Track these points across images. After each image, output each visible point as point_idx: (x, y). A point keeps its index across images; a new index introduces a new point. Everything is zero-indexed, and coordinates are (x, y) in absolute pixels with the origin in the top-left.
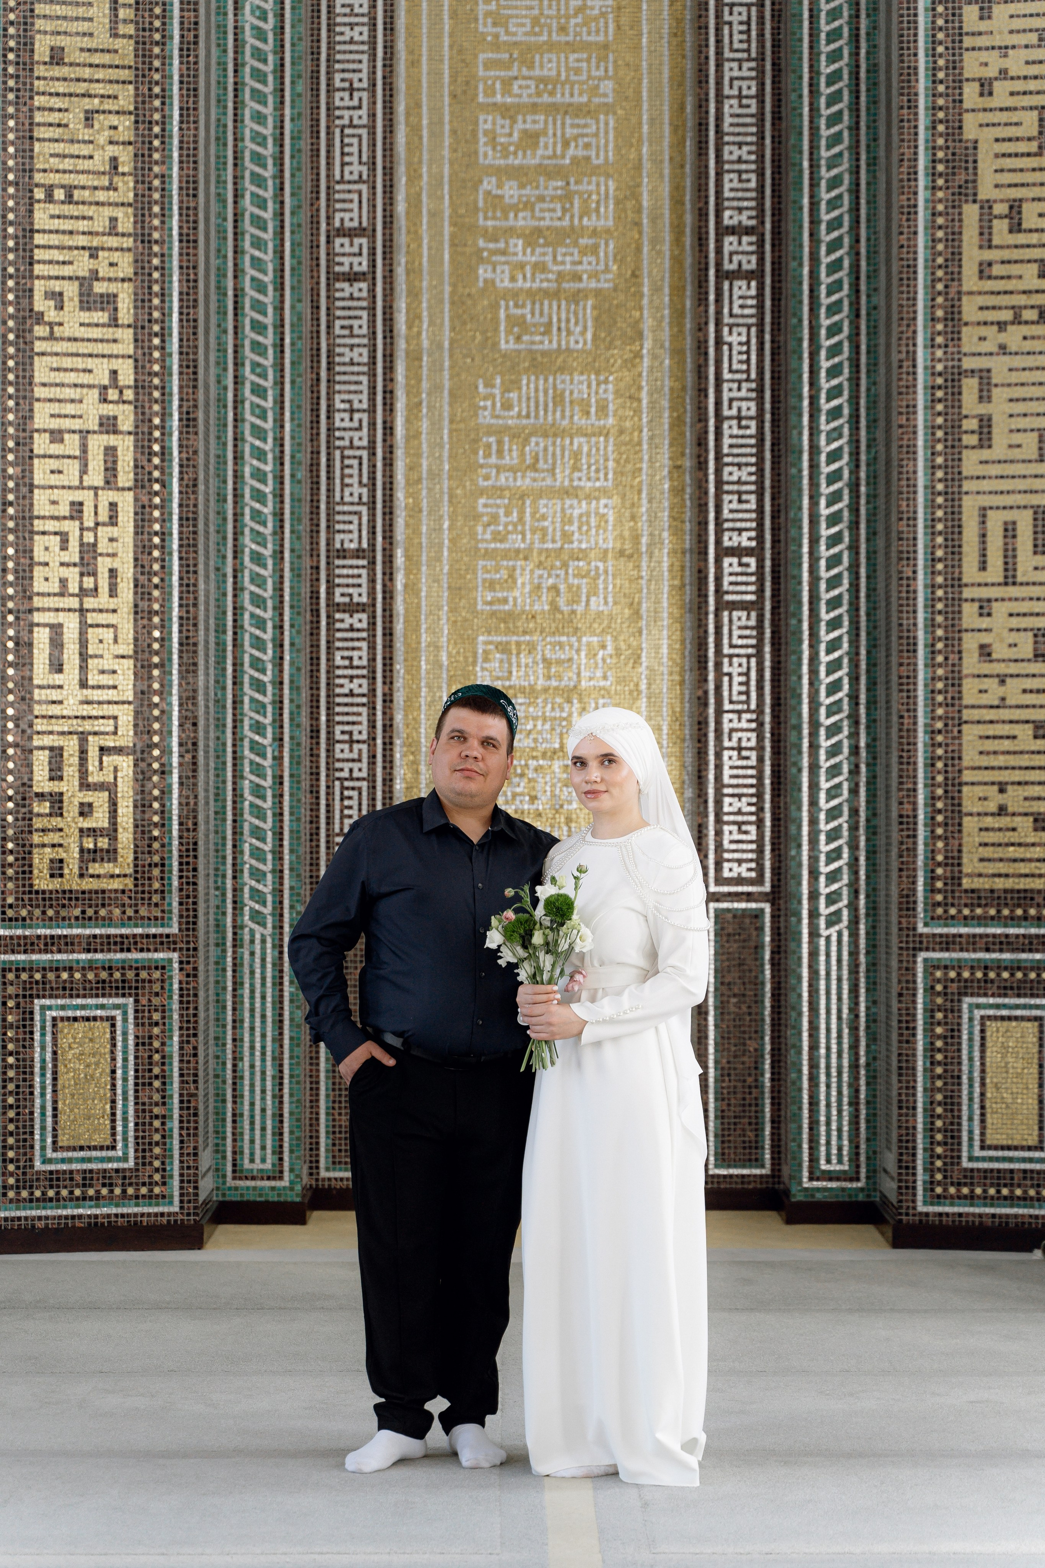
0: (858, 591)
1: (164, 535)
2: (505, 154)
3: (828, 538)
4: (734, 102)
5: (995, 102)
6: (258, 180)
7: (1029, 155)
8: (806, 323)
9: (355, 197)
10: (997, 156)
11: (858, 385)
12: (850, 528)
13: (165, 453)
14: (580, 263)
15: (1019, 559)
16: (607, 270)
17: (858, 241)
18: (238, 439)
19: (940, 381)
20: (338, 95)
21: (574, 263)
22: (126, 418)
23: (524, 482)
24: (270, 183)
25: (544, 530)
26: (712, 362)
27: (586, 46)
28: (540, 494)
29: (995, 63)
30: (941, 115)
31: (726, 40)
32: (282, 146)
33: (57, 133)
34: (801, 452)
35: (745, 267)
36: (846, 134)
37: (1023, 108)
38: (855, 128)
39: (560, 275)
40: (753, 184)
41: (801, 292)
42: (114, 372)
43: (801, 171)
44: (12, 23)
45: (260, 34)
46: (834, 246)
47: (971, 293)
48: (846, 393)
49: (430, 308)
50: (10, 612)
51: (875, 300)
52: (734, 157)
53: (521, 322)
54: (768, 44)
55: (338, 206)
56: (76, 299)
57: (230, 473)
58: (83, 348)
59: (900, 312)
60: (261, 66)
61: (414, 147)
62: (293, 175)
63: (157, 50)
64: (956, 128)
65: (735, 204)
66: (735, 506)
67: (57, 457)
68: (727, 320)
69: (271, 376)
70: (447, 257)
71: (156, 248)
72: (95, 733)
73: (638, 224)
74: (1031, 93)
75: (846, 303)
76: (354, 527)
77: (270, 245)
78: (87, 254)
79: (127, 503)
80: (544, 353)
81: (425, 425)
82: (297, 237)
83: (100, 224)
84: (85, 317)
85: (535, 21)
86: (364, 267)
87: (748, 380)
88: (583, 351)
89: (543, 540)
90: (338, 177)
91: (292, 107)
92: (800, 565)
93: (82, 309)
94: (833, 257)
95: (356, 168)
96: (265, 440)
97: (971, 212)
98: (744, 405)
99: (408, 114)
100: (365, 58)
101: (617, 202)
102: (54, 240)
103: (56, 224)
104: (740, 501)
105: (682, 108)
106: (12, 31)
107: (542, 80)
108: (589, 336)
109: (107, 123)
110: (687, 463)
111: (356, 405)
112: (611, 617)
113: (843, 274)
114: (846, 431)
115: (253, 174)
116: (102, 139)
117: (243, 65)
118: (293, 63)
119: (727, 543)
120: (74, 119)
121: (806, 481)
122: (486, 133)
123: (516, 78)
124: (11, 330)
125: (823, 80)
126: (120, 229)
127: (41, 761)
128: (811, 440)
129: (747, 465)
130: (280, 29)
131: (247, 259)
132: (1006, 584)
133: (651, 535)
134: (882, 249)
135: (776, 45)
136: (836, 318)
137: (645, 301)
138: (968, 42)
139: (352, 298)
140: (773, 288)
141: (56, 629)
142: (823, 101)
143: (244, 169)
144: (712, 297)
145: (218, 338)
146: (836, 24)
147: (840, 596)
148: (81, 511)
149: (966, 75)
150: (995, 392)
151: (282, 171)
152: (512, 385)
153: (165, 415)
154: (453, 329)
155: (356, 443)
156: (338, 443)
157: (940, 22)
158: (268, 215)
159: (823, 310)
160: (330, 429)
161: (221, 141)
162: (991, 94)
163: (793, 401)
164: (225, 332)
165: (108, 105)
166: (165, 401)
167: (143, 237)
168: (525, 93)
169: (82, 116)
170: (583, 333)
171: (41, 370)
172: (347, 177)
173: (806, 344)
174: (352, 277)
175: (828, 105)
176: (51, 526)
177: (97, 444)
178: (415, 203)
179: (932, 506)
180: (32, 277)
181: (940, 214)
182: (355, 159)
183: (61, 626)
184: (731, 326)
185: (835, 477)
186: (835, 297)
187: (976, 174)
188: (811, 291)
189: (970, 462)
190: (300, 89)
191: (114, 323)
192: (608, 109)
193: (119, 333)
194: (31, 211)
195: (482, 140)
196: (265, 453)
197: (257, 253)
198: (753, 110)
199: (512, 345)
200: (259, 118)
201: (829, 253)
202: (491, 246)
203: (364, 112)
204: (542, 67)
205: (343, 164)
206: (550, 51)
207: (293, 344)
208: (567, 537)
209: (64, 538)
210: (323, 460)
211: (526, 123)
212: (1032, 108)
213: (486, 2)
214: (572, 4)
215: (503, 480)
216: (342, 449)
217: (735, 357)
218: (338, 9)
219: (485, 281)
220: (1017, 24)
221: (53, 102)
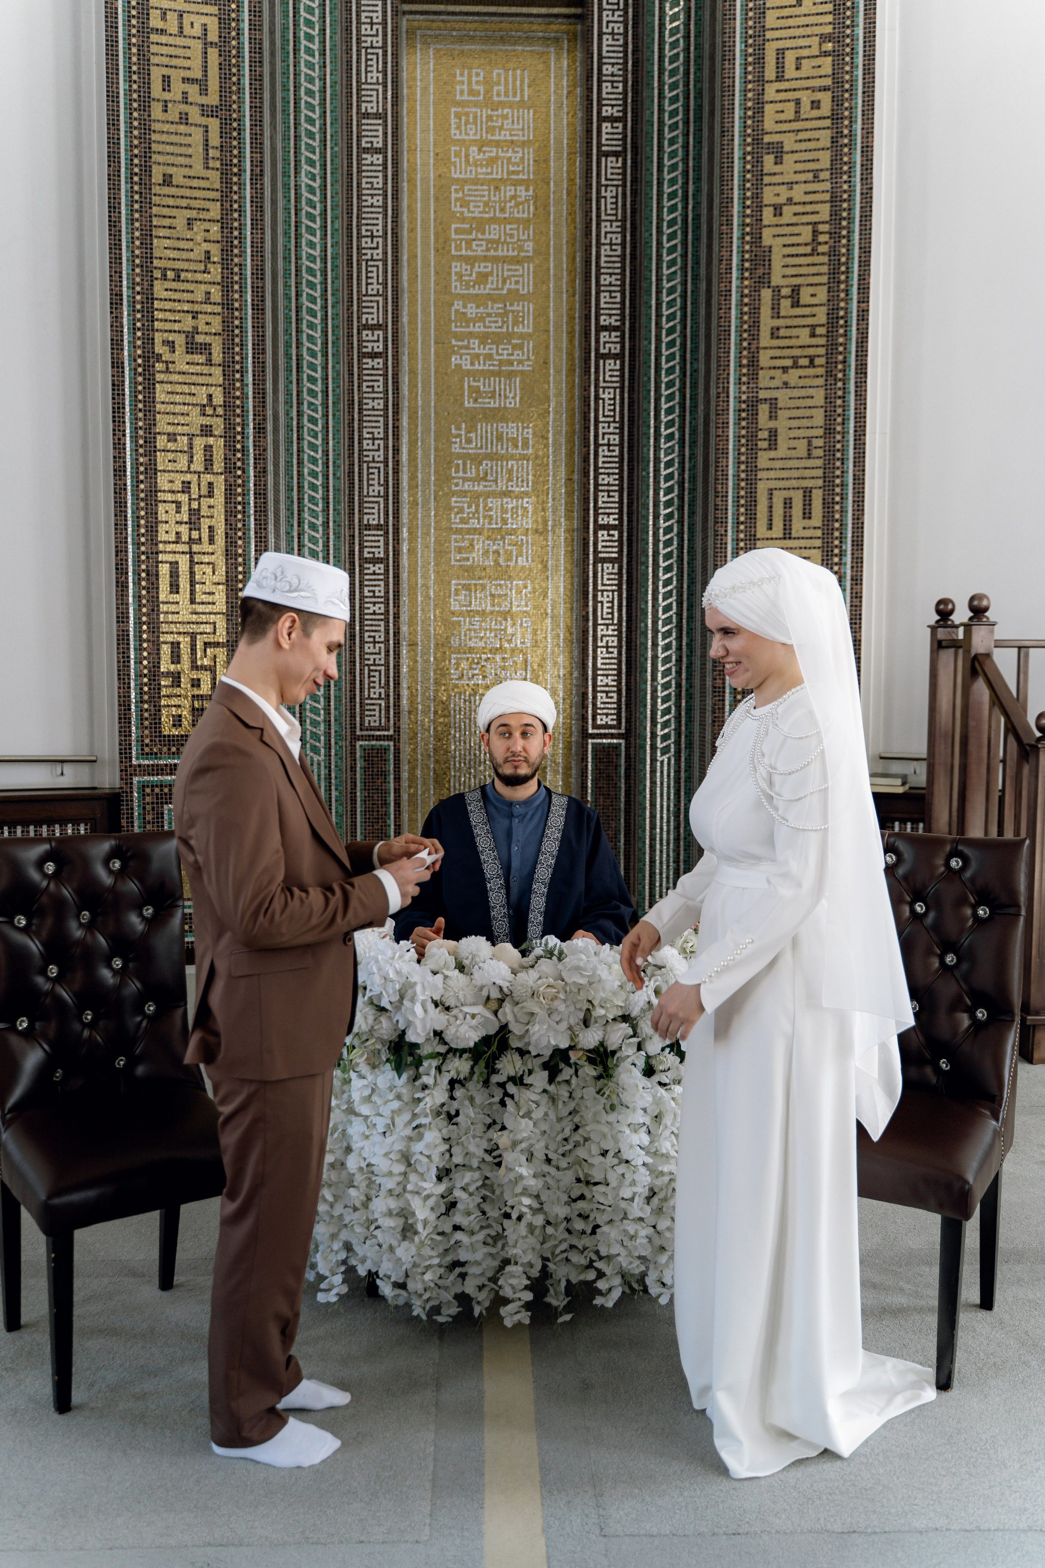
0: (682, 548)
1: (245, 504)
2: (468, 286)
3: (665, 515)
4: (608, 247)
5: (785, 220)
6: (311, 285)
7: (805, 255)
8: (653, 380)
9: (375, 305)
10: (784, 256)
11: (684, 420)
12: (678, 509)
13: (244, 450)
14: (512, 354)
15: (793, 522)
16: (528, 359)
17: (685, 328)
18: (300, 451)
19: (744, 406)
20: (364, 240)
21: (508, 355)
22: (218, 426)
23: (479, 488)
24: (319, 287)
25: (491, 517)
26: (592, 410)
27: (518, 221)
28: (488, 495)
29: (785, 193)
30: (748, 229)
31: (603, 208)
32: (326, 263)
33: (168, 232)
34: (649, 462)
35: (613, 351)
36: (679, 260)
37: (802, 224)
38: (684, 256)
39: (501, 362)
40: (618, 300)
41: (650, 363)
42: (211, 396)
43: (651, 283)
44: (136, 156)
45: (311, 190)
46: (671, 330)
47: (766, 348)
48: (677, 425)
49: (423, 381)
50: (143, 553)
51: (695, 365)
52: (607, 282)
53: (477, 390)
54: (629, 211)
55: (364, 310)
56: (184, 346)
57: (295, 472)
58: (189, 379)
59: (718, 361)
60: (312, 211)
61: (413, 279)
62: (333, 282)
63: (235, 179)
64: (757, 239)
65: (607, 312)
66: (605, 499)
67: (173, 451)
68: (602, 384)
69: (320, 412)
70: (432, 350)
71: (237, 314)
72: (201, 633)
73: (548, 331)
74: (808, 213)
75: (678, 368)
76: (375, 511)
77: (319, 328)
78: (190, 315)
79: (220, 483)
80: (491, 409)
81: (420, 453)
82: (336, 322)
83: (200, 297)
84: (189, 357)
85: (486, 204)
86: (381, 350)
87: (614, 422)
88: (514, 409)
89: (490, 523)
90: (364, 292)
91: (332, 238)
92: (648, 532)
93: (187, 352)
94: (670, 338)
95: (375, 286)
96: (317, 452)
97: (766, 294)
98: (612, 437)
100: (380, 216)
101: (535, 318)
102: (168, 305)
103: (169, 294)
104: (609, 496)
105: (574, 259)
106: (136, 161)
107: (489, 241)
108: (518, 399)
109: (202, 227)
110: (576, 477)
111: (376, 436)
112: (531, 570)
113: (676, 349)
114: (677, 448)
115: (308, 281)
116: (199, 238)
117: (301, 210)
118: (332, 209)
119: (601, 522)
120: (180, 223)
121: (651, 480)
122: (456, 273)
123: (474, 240)
124: (139, 365)
125: (665, 224)
126: (212, 300)
127: (166, 649)
128: (655, 454)
129: (613, 474)
130: (324, 188)
131: (305, 336)
132: (785, 539)
133: (554, 520)
134: (702, 332)
135: (635, 209)
136: (672, 377)
137: (552, 378)
138: (767, 180)
139: (373, 368)
140: (630, 365)
141: (174, 565)
142: (665, 238)
143: (302, 278)
144: (593, 370)
145: (286, 386)
146: (674, 188)
147: (672, 551)
148: (189, 488)
149: (765, 202)
150: (779, 412)
151: (326, 279)
152: (471, 429)
153: (244, 425)
154: (436, 394)
155: (377, 459)
156: (365, 459)
157: (749, 167)
158: (317, 308)
159: (663, 372)
160: (361, 450)
161: (287, 259)
162: (781, 215)
163: (643, 429)
164: (291, 382)
165: (203, 215)
166: (243, 416)
167: (227, 305)
168: (480, 249)
169: (185, 222)
170: (514, 397)
171: (161, 393)
172: (370, 292)
173: (652, 393)
174: (373, 355)
175: (668, 241)
176: (169, 497)
177: (199, 443)
178: (413, 316)
179: (737, 487)
180: (153, 330)
181: (746, 296)
182: (374, 281)
183: (177, 563)
184: (604, 388)
185: (669, 477)
186: (671, 364)
187: (771, 269)
188: (656, 359)
189: (763, 460)
190: (336, 226)
191: (209, 363)
192: (528, 259)
193: (213, 370)
194: (152, 286)
195: (454, 278)
196: (317, 460)
197: (311, 332)
198: (619, 253)
199: (471, 405)
200: (311, 245)
201: (667, 335)
202: (460, 343)
203: (380, 251)
204: (490, 233)
205: (367, 284)
206: (494, 223)
207: (334, 391)
208: (505, 521)
209: (178, 504)
210: (356, 469)
211: (481, 267)
212: (808, 224)
213: (456, 191)
214: (508, 194)
215: (467, 486)
216: (368, 462)
217: (607, 407)
218: (364, 186)
219: (456, 365)
220: (800, 167)
221: (166, 211)
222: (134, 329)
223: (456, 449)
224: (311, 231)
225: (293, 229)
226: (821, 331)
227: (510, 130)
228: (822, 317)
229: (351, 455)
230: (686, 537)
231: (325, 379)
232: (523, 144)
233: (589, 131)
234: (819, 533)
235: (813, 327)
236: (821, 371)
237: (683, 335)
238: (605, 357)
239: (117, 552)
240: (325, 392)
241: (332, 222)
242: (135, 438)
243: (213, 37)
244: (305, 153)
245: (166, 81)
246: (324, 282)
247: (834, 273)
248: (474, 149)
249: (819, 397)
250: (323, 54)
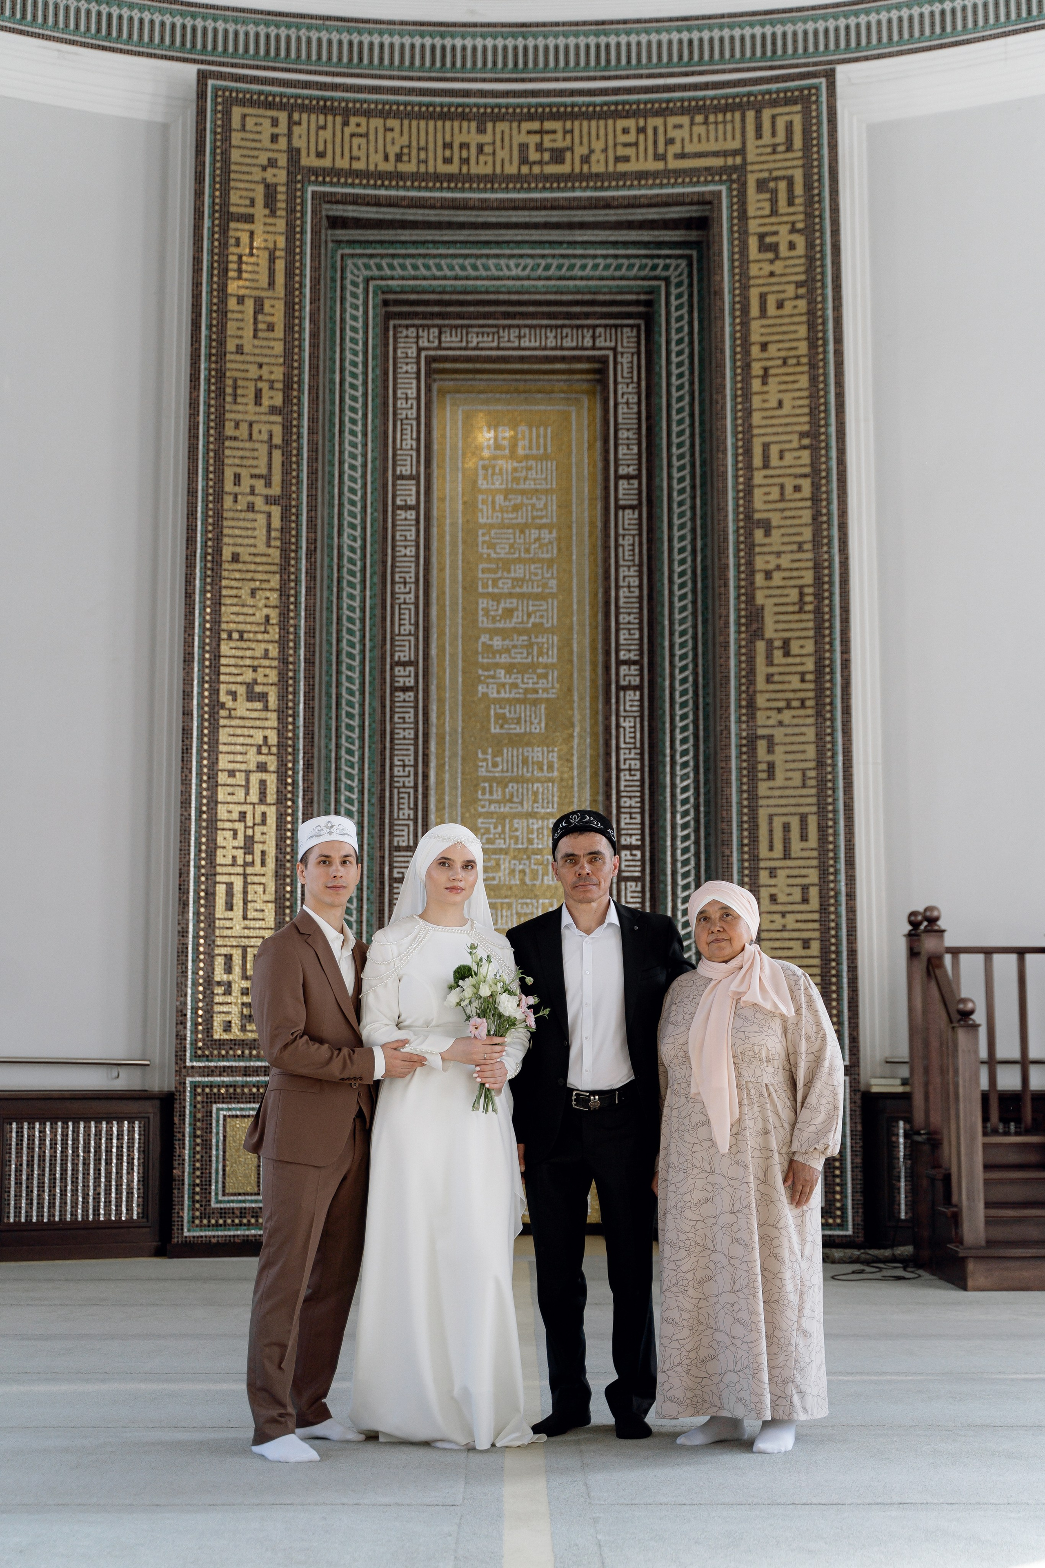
2: (494, 620)
3: (683, 837)
4: (626, 590)
5: (775, 583)
6: (351, 632)
7: (794, 613)
8: (667, 713)
9: (407, 643)
10: (776, 614)
11: (698, 749)
12: (695, 831)
13: (294, 784)
14: (537, 683)
15: (792, 844)
17: (698, 666)
18: (338, 780)
19: (744, 742)
20: (397, 586)
21: (533, 683)
22: (272, 763)
23: (505, 809)
24: (358, 633)
25: (517, 838)
26: (614, 738)
27: (541, 561)
28: (514, 816)
29: (773, 562)
30: (743, 591)
31: (621, 555)
32: (365, 612)
33: (235, 601)
34: (665, 787)
35: (633, 683)
36: (690, 606)
37: (790, 587)
38: (694, 602)
39: (526, 691)
40: (637, 636)
41: (664, 695)
42: (266, 738)
43: (663, 627)
44: (210, 539)
45: (352, 550)
46: (683, 669)
47: (761, 692)
48: (691, 754)
49: (450, 709)
50: (203, 875)
51: (708, 700)
52: (626, 621)
53: (503, 717)
54: (645, 557)
55: (397, 648)
56: (245, 695)
57: (333, 800)
58: (248, 723)
59: (721, 703)
60: (353, 567)
61: (441, 616)
62: (371, 629)
63: (293, 555)
64: (751, 599)
65: (626, 647)
66: (628, 821)
67: (232, 786)
68: (622, 713)
69: (357, 744)
70: (460, 680)
71: (291, 667)
73: (571, 661)
74: (794, 578)
75: (691, 702)
76: (405, 833)
77: (357, 669)
78: (251, 669)
79: (272, 813)
80: (517, 735)
81: (447, 776)
82: (373, 665)
83: (259, 653)
84: (250, 705)
85: (511, 546)
86: (412, 683)
87: (635, 748)
88: (539, 734)
89: (516, 843)
90: (397, 632)
91: (371, 591)
92: (665, 853)
93: (248, 700)
94: (683, 675)
95: (408, 627)
96: (353, 780)
97: (761, 646)
98: (633, 762)
99: (438, 599)
100: (413, 565)
101: (559, 649)
102: (232, 661)
103: (234, 652)
104: (632, 818)
105: (596, 595)
106: (210, 543)
107: (514, 579)
108: (543, 725)
109: (264, 596)
110: (600, 798)
111: (407, 763)
112: (556, 888)
113: (689, 685)
114: (692, 775)
115: (348, 628)
116: (261, 605)
117: (343, 567)
118: (371, 566)
120: (245, 593)
121: (668, 804)
122: (483, 609)
123: (500, 578)
124: (206, 713)
125: (676, 575)
126: (270, 656)
127: (219, 961)
128: (672, 781)
129: (635, 797)
130: (364, 548)
131: (344, 677)
132: (785, 858)
134: (711, 670)
135: (650, 557)
136: (685, 710)
137: (576, 705)
138: (758, 549)
139: (404, 701)
140: (649, 695)
141: (230, 886)
142: (676, 587)
143: (343, 625)
144: (613, 700)
145: (327, 722)
146: (684, 543)
148: (245, 817)
149: (758, 568)
150: (777, 748)
151: (365, 627)
152: (498, 753)
153: (295, 762)
154: (463, 721)
155: (407, 784)
156: (396, 785)
158: (356, 652)
159: (678, 706)
160: (392, 776)
161: (329, 610)
162: (771, 578)
163: (660, 758)
164: (331, 718)
165: (265, 585)
166: (295, 754)
167: (283, 660)
168: (506, 587)
169: (249, 591)
170: (539, 723)
171: (223, 736)
172: (402, 632)
173: (668, 725)
174: (405, 689)
175: (679, 589)
176: (228, 825)
177: (255, 778)
178: (441, 648)
179: (740, 814)
180: (219, 682)
181: (743, 647)
182: (407, 622)
183: (232, 883)
184: (625, 717)
185: (685, 802)
186: (684, 699)
187: (763, 623)
188: (671, 695)
189: (763, 788)
190: (375, 581)
191: (266, 708)
192: (553, 595)
193: (269, 715)
194: (219, 645)
195: (481, 613)
196: (353, 788)
197: (350, 673)
198: (637, 594)
199: (498, 730)
200: (352, 597)
201: (680, 673)
202: (486, 673)
203: (412, 595)
204: (515, 572)
205: (400, 625)
206: (520, 563)
207: (370, 725)
208: (530, 842)
209: (235, 832)
210: (387, 794)
211: (505, 604)
212: (795, 586)
213: (483, 535)
214: (533, 537)
215: (493, 808)
216: (398, 788)
217: (628, 735)
218: (398, 538)
219: (483, 693)
220: (786, 539)
221: (234, 584)
222: (202, 682)
223: (482, 772)
224: (352, 585)
225: (335, 583)
226: (809, 677)
227: (534, 480)
228: (810, 665)
229: (382, 781)
230: (703, 856)
231: (362, 715)
232: (546, 492)
233: (606, 488)
234: (815, 854)
235: (803, 674)
236: (811, 712)
237: (695, 673)
238: (626, 688)
239: (180, 874)
240: (362, 727)
241: (371, 577)
242: (200, 774)
243: (277, 440)
244: (347, 518)
245: (237, 478)
246: (363, 629)
247: (818, 628)
248: (499, 499)
249: (810, 734)
250: (365, 434)
